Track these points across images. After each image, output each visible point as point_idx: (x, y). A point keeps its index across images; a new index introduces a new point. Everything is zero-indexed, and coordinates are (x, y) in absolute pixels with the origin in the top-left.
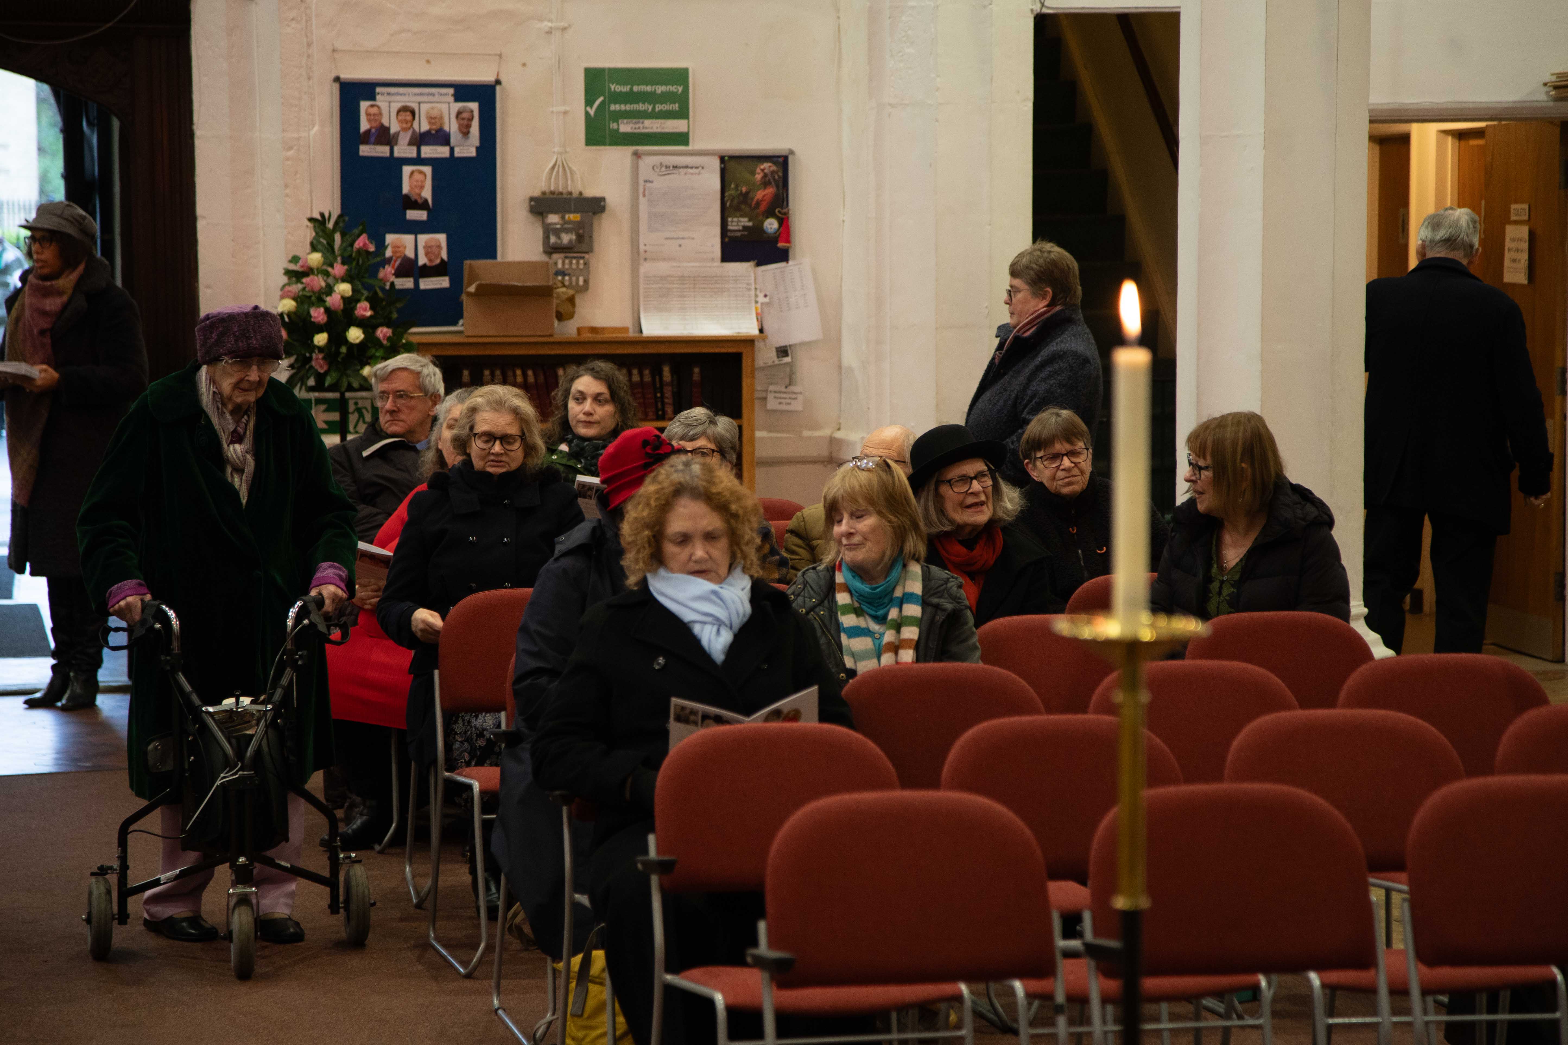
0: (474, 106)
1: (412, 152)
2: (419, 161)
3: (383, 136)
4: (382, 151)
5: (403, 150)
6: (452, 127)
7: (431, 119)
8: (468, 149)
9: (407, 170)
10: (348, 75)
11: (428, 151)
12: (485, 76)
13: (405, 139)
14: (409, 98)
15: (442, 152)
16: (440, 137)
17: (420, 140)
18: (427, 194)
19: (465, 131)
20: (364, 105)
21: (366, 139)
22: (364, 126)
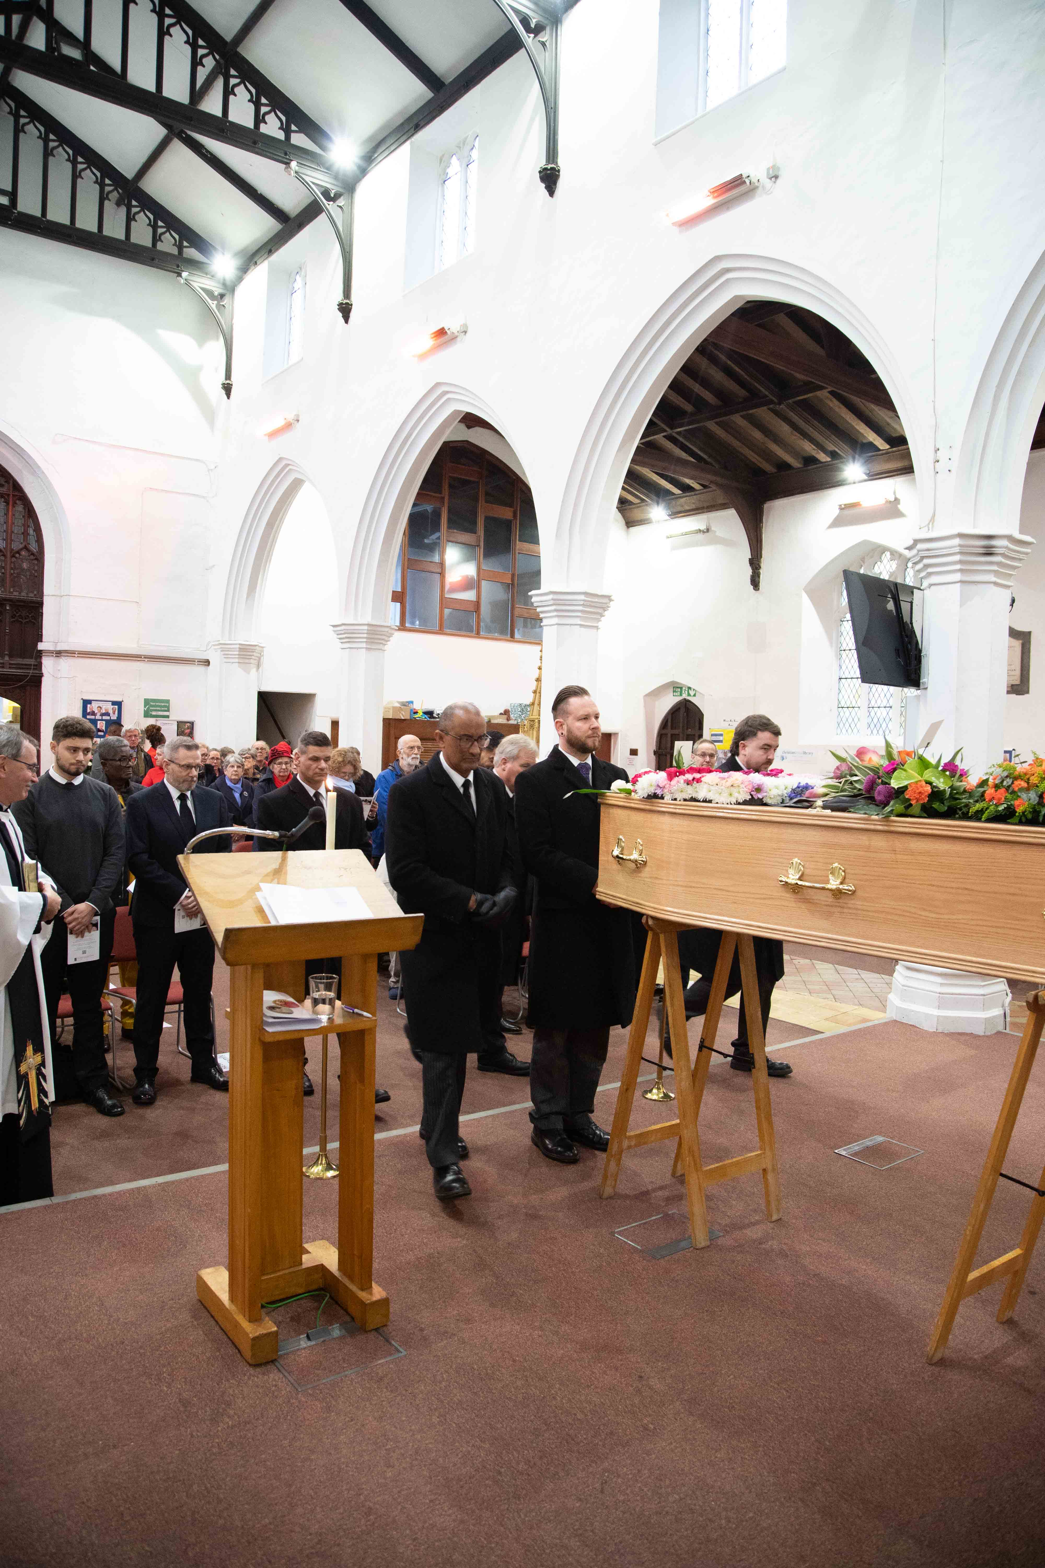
0: (117, 707)
1: (100, 718)
2: (102, 720)
3: (93, 713)
4: (93, 717)
5: (98, 717)
6: (111, 712)
7: (106, 710)
8: (114, 717)
9: (99, 722)
10: (85, 698)
11: (104, 718)
12: (121, 700)
13: (99, 714)
14: (100, 704)
15: (108, 718)
16: (107, 714)
17: (102, 715)
18: (104, 728)
19: (114, 713)
20: (89, 706)
21: (89, 714)
22: (88, 711)
